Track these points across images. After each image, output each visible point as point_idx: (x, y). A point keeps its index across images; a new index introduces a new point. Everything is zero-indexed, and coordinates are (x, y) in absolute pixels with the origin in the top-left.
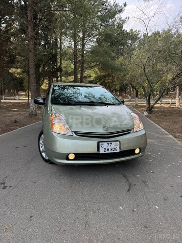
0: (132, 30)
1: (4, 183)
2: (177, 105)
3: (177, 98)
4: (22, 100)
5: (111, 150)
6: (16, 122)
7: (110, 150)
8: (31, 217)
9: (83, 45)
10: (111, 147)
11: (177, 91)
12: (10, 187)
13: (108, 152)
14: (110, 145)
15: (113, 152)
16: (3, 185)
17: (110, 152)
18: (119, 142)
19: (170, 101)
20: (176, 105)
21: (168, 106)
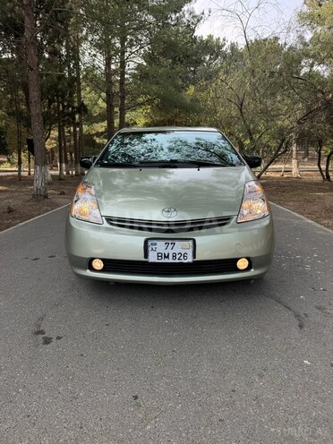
0: (211, 37)
1: (42, 332)
2: (295, 172)
3: (294, 162)
4: (4, 171)
5: (174, 256)
6: (10, 211)
7: (171, 256)
8: (136, 398)
9: (123, 64)
10: (174, 251)
11: (294, 149)
12: (59, 338)
13: (166, 261)
14: (170, 246)
15: (177, 261)
16: (41, 336)
17: (170, 260)
18: (191, 242)
19: (283, 166)
20: (293, 172)
21: (278, 175)
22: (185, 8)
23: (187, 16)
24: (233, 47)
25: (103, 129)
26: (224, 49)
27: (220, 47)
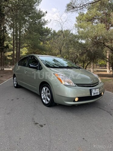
16: (38, 125)
18: (99, 89)
22: (42, 18)
23: (42, 20)
24: (54, 32)
25: (11, 54)
26: (51, 31)
27: (50, 31)
